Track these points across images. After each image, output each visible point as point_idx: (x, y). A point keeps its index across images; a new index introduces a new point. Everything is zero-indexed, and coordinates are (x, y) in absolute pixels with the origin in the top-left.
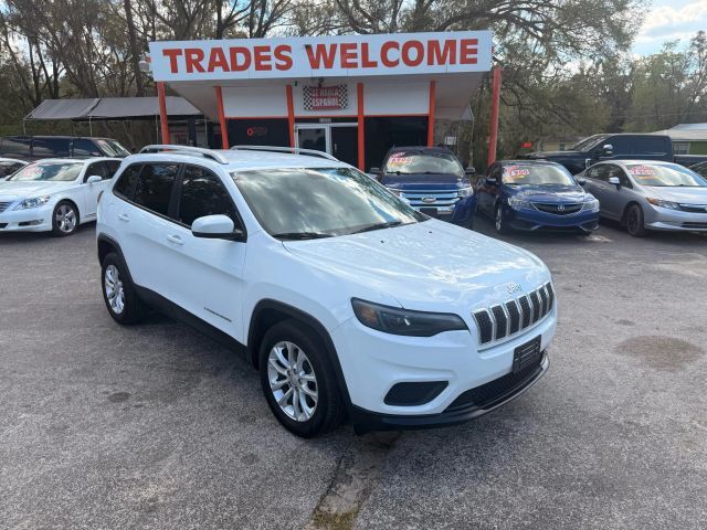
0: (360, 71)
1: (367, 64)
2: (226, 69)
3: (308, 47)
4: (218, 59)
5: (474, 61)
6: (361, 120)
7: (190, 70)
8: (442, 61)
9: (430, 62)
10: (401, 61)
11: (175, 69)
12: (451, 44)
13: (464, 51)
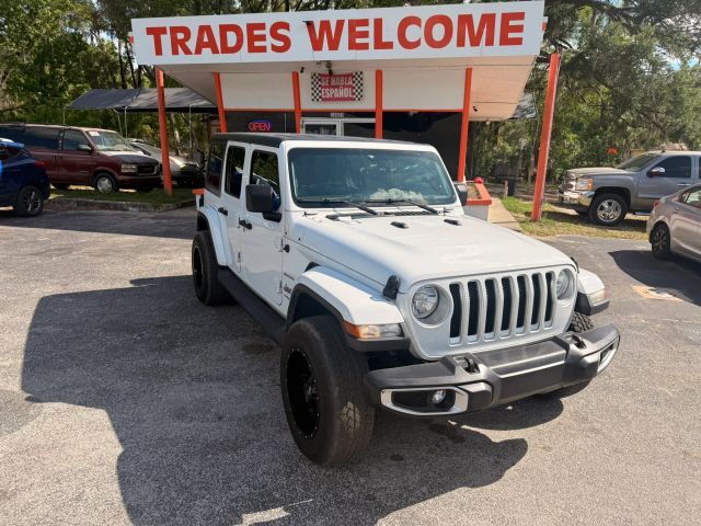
0: (373, 54)
1: (380, 44)
2: (215, 51)
3: (310, 24)
4: (206, 39)
5: (518, 41)
6: (379, 115)
7: (175, 52)
8: (475, 42)
9: (461, 43)
10: (423, 42)
11: (159, 51)
12: (488, 19)
13: (506, 29)
